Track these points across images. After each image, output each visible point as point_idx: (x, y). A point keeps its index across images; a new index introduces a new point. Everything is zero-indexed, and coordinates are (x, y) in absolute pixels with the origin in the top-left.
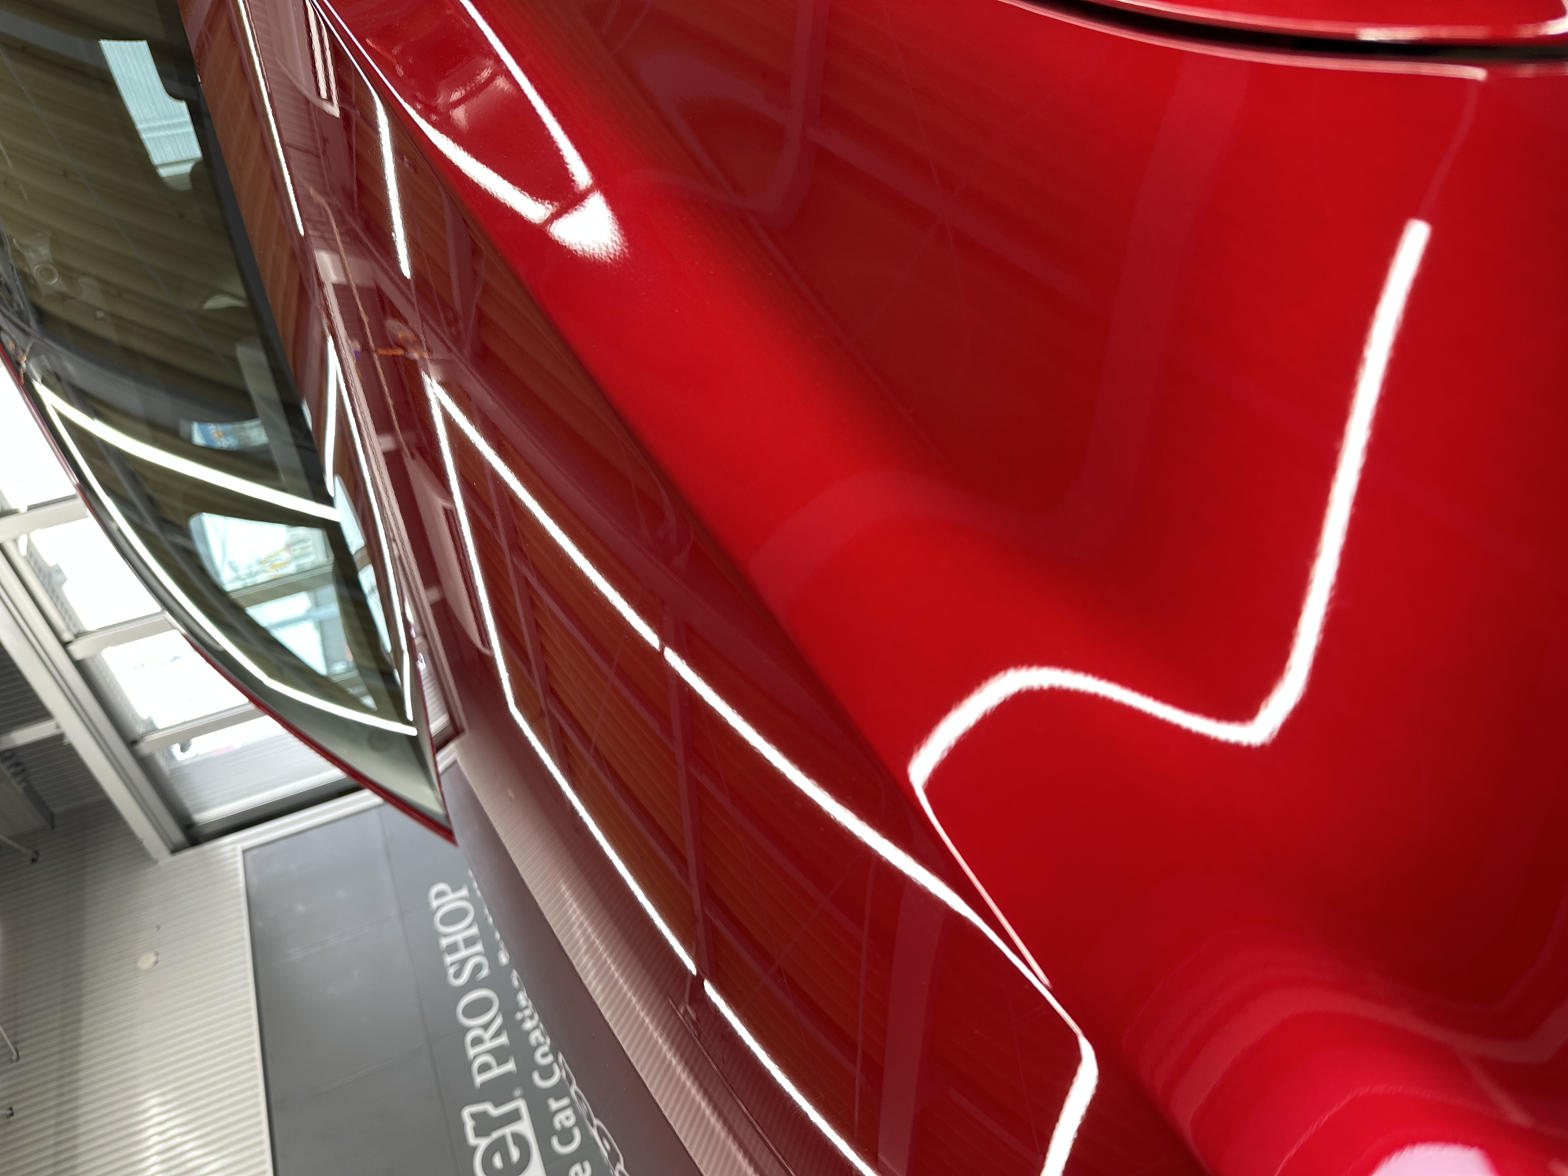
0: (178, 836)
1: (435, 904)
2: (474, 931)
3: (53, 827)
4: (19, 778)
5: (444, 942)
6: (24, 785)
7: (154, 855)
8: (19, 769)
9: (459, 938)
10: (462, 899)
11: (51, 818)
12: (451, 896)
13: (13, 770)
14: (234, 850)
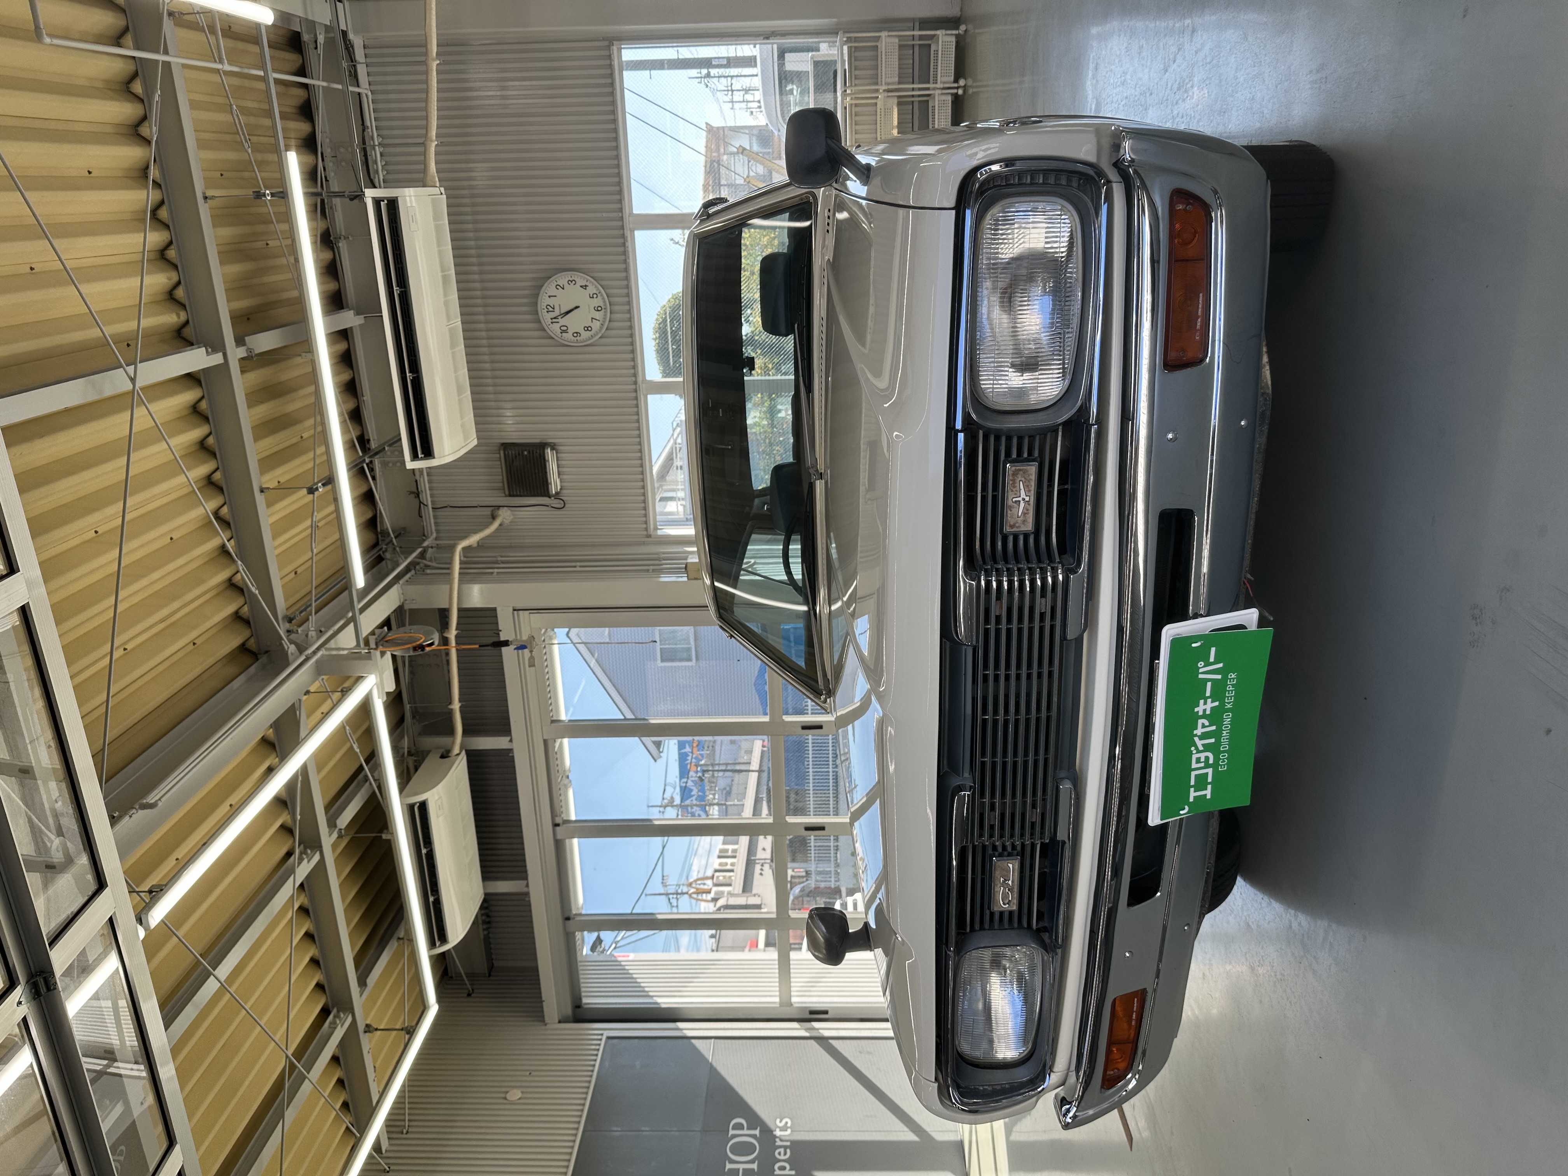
0: (569, 1011)
1: (731, 1132)
2: (755, 1166)
3: (490, 975)
4: (485, 927)
5: (729, 1166)
6: (486, 932)
7: (547, 1020)
8: (487, 920)
9: (741, 1167)
10: (754, 1136)
11: (491, 968)
12: (746, 1132)
13: (484, 918)
14: (602, 1035)
